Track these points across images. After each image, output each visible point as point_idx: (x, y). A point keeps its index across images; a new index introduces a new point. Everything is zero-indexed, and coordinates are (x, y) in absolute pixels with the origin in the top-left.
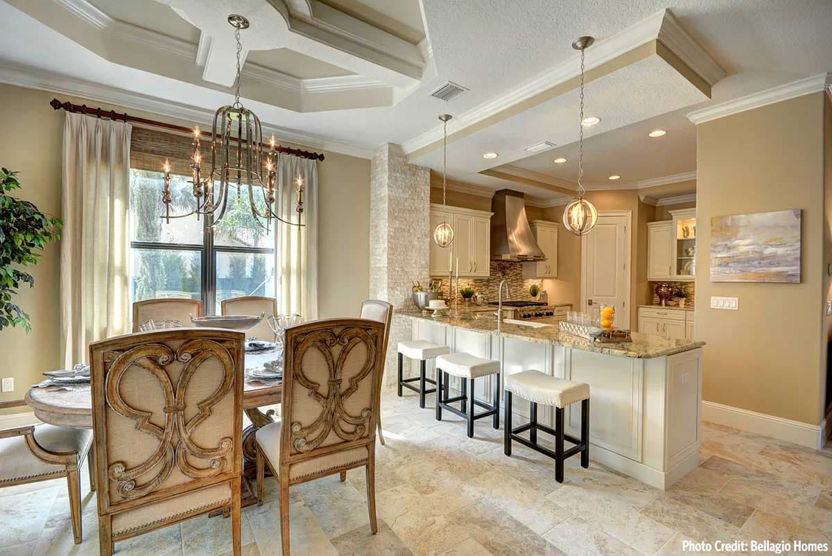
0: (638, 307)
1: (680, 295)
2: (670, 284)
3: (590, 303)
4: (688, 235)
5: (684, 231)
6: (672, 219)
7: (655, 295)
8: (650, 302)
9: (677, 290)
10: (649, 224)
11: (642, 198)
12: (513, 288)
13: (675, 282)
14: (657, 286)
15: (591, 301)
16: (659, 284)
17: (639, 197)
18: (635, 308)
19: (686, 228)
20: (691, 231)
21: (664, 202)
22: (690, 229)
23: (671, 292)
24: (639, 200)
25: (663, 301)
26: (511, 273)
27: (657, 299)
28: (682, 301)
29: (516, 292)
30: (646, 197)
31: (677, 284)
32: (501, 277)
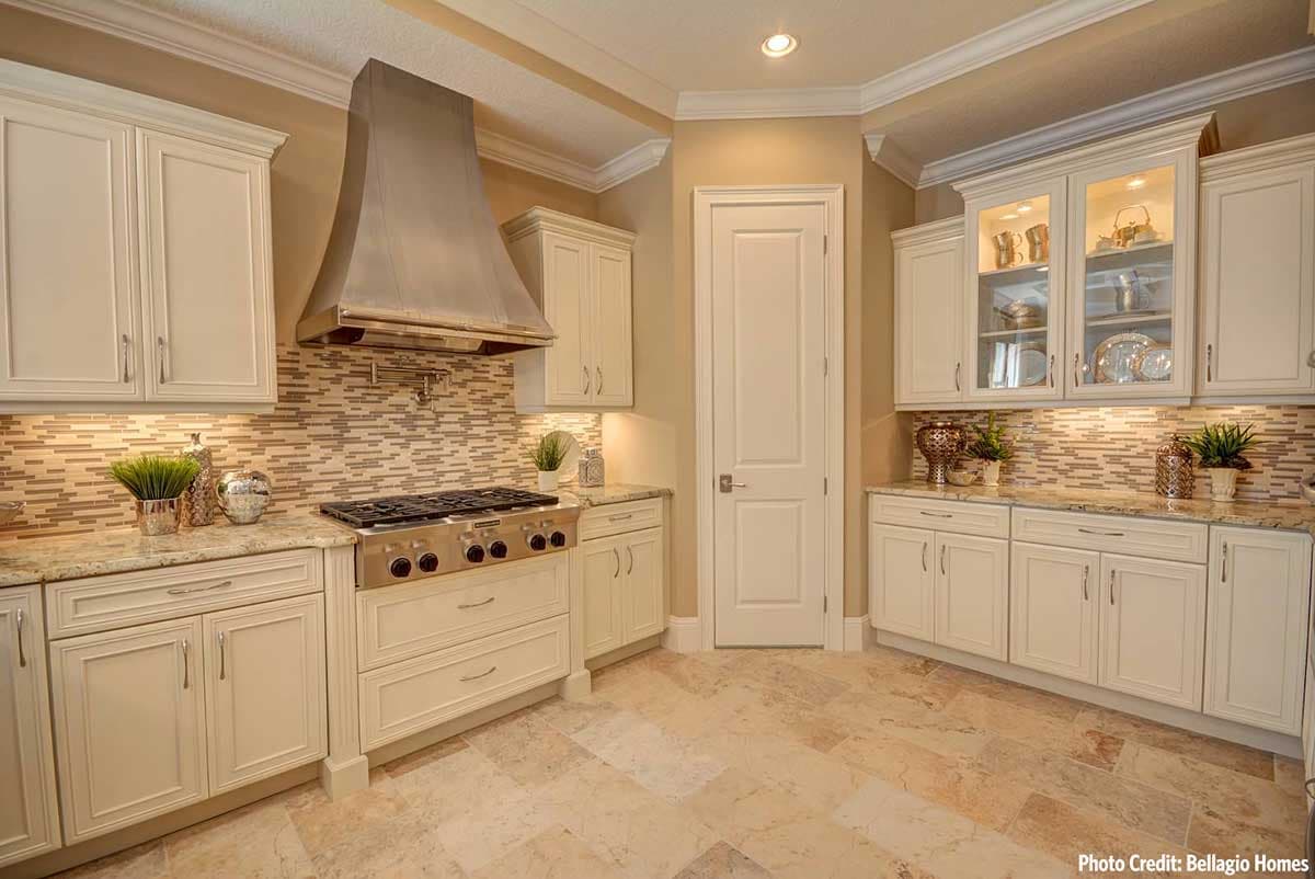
0: (867, 493)
1: (987, 452)
2: (955, 420)
3: (726, 484)
4: (1010, 259)
5: (999, 248)
6: (961, 211)
7: (917, 451)
8: (902, 478)
9: (976, 436)
10: (895, 235)
11: (875, 147)
12: (471, 444)
13: (972, 413)
14: (919, 425)
15: (729, 478)
16: (927, 418)
17: (864, 142)
18: (857, 495)
19: (1004, 235)
20: (1022, 248)
21: (937, 172)
22: (1016, 239)
23: (961, 444)
24: (866, 154)
25: (939, 474)
26: (462, 392)
27: (920, 464)
28: (992, 471)
29: (489, 456)
30: (887, 142)
31: (976, 419)
32: (412, 408)
